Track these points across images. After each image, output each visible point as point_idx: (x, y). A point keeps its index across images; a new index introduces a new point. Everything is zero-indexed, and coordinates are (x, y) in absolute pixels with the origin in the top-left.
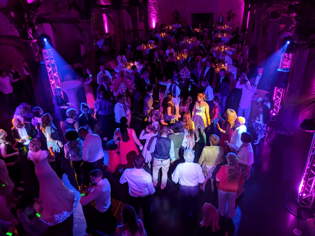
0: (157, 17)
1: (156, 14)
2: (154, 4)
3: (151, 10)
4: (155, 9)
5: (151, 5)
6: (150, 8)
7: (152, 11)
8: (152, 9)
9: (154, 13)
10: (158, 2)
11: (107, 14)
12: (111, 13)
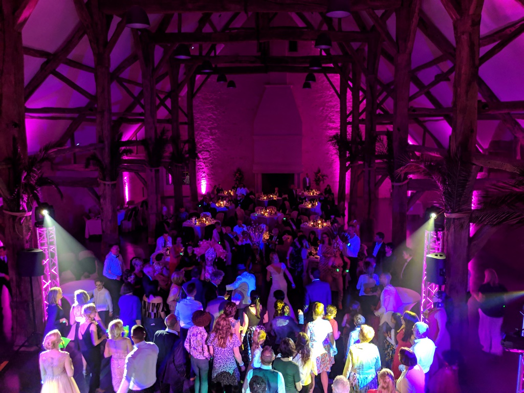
0: (208, 178)
1: (207, 174)
2: (203, 159)
3: (199, 168)
4: (206, 166)
5: (200, 161)
6: (199, 166)
7: (201, 169)
8: (201, 166)
9: (204, 172)
10: (211, 157)
11: (138, 173)
12: (144, 171)
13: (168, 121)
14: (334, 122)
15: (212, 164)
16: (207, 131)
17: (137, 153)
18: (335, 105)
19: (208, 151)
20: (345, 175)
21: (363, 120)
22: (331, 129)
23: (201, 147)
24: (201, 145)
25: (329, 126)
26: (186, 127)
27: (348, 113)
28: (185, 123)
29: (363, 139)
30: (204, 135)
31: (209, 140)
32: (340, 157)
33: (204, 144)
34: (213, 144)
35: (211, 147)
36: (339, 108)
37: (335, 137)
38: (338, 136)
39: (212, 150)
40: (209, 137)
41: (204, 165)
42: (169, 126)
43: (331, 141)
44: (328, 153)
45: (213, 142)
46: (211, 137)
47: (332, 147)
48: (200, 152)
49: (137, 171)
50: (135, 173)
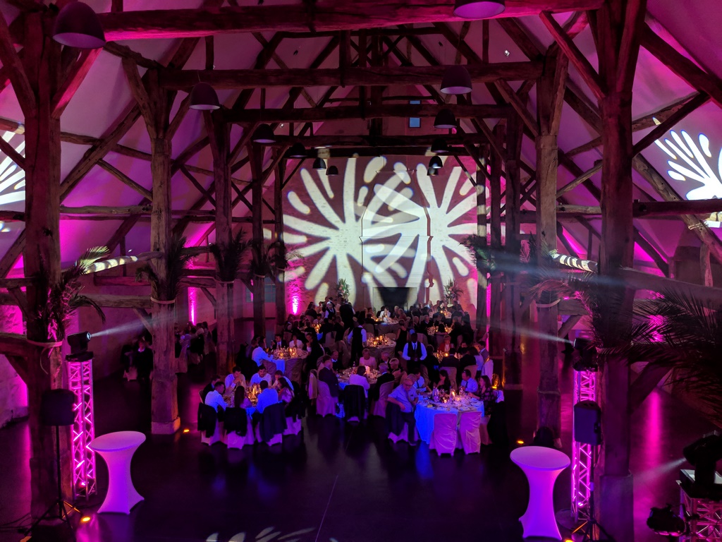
0: (301, 294)
11: (205, 288)
12: (213, 286)
13: (247, 220)
17: (207, 262)
21: (505, 217)
26: (273, 226)
28: (272, 222)
29: (503, 242)
32: (479, 266)
42: (248, 226)
49: (205, 285)
50: (201, 288)
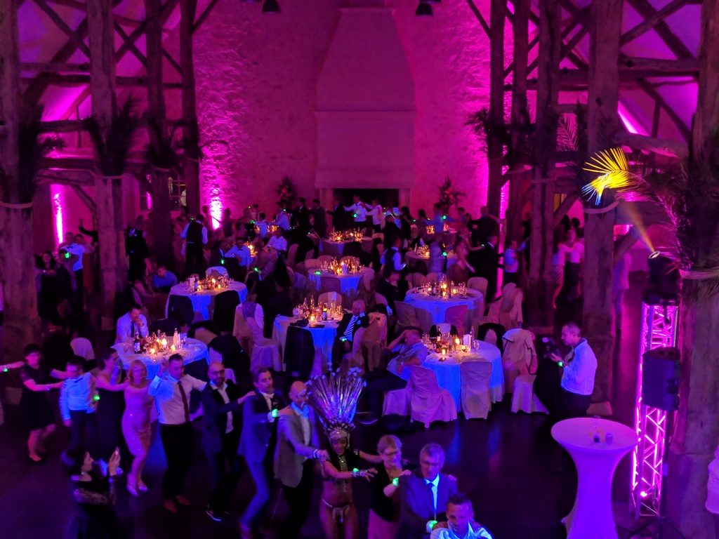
0: (225, 198)
1: (224, 190)
2: (216, 158)
3: (205, 177)
4: (221, 173)
5: (209, 163)
6: (206, 172)
8: (210, 172)
9: (217, 186)
10: (229, 154)
11: (78, 187)
12: (91, 181)
13: (140, 81)
14: (479, 85)
15: (232, 167)
16: (223, 102)
17: (79, 146)
18: (481, 51)
19: (223, 142)
20: (499, 192)
21: (534, 81)
22: (474, 98)
23: (210, 134)
24: (209, 131)
25: (469, 93)
26: (179, 92)
27: (506, 65)
28: (178, 86)
29: (533, 120)
30: (216, 110)
31: (225, 120)
32: (490, 155)
33: (217, 128)
34: (235, 128)
35: (230, 133)
36: (489, 55)
37: (480, 115)
38: (485, 114)
39: (232, 140)
40: (226, 113)
41: (217, 171)
42: (141, 92)
43: (472, 122)
44: (465, 149)
45: (235, 124)
46: (230, 113)
47: (474, 137)
48: (208, 144)
49: (77, 181)
50: (73, 185)
